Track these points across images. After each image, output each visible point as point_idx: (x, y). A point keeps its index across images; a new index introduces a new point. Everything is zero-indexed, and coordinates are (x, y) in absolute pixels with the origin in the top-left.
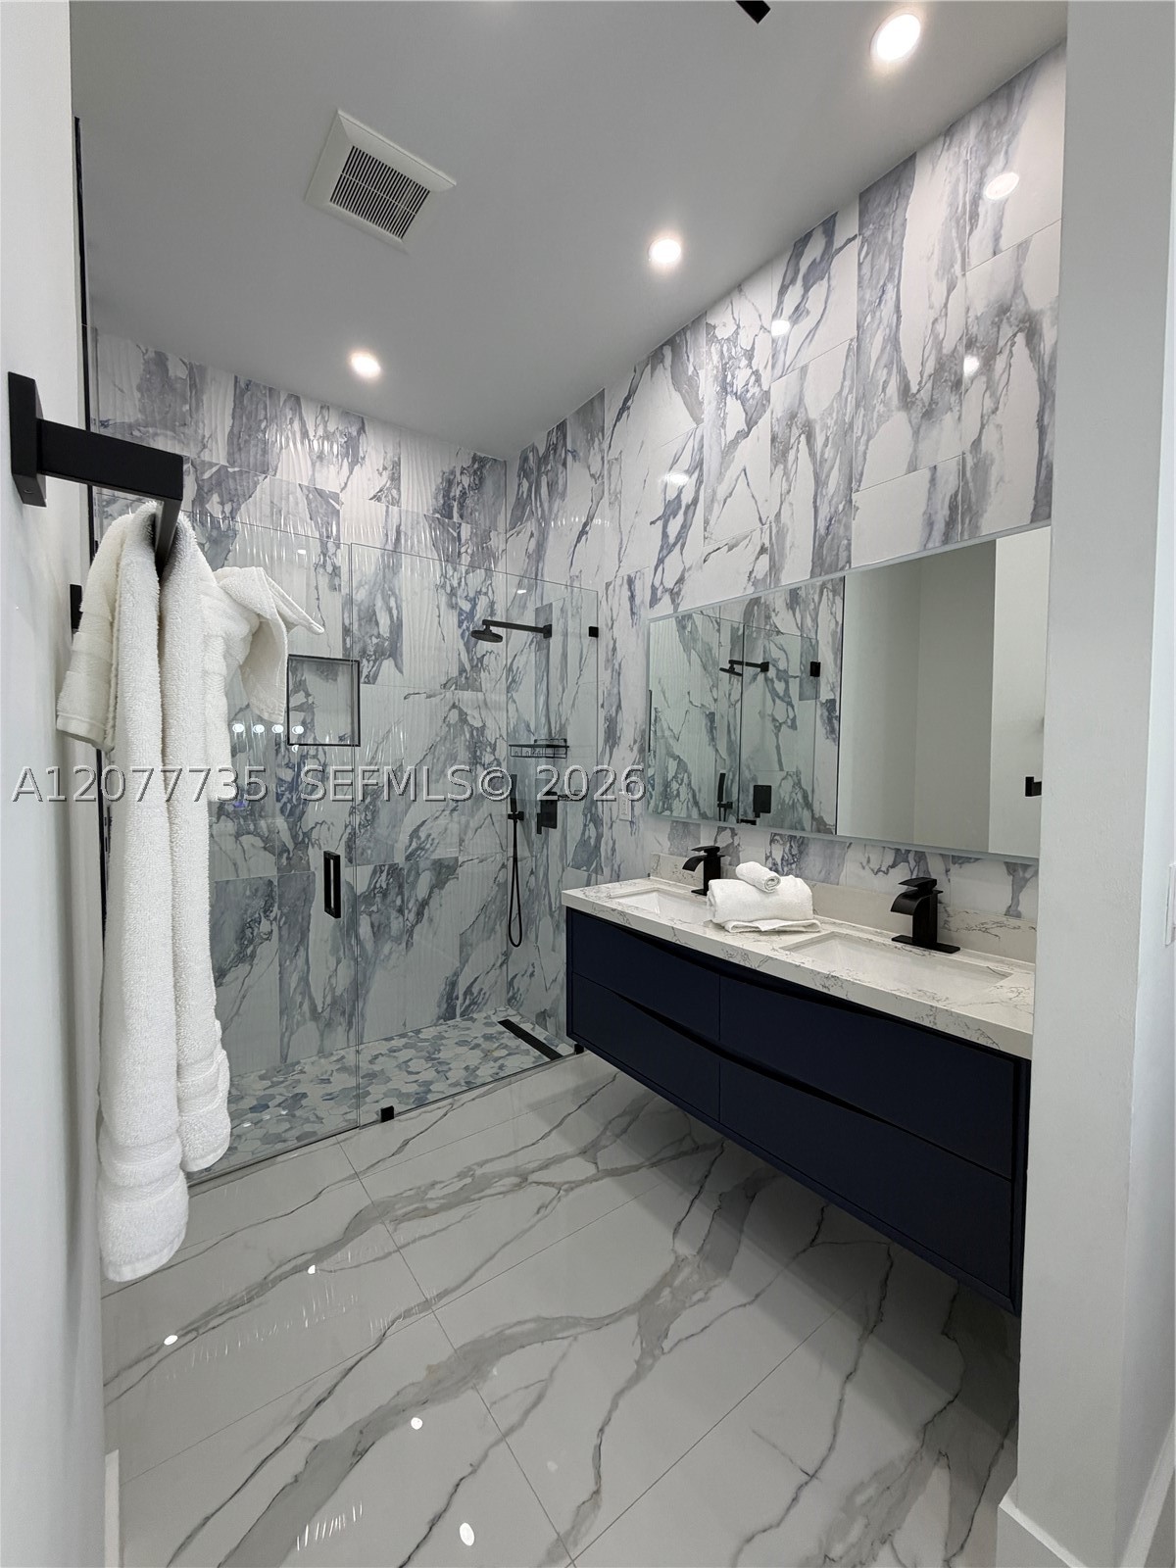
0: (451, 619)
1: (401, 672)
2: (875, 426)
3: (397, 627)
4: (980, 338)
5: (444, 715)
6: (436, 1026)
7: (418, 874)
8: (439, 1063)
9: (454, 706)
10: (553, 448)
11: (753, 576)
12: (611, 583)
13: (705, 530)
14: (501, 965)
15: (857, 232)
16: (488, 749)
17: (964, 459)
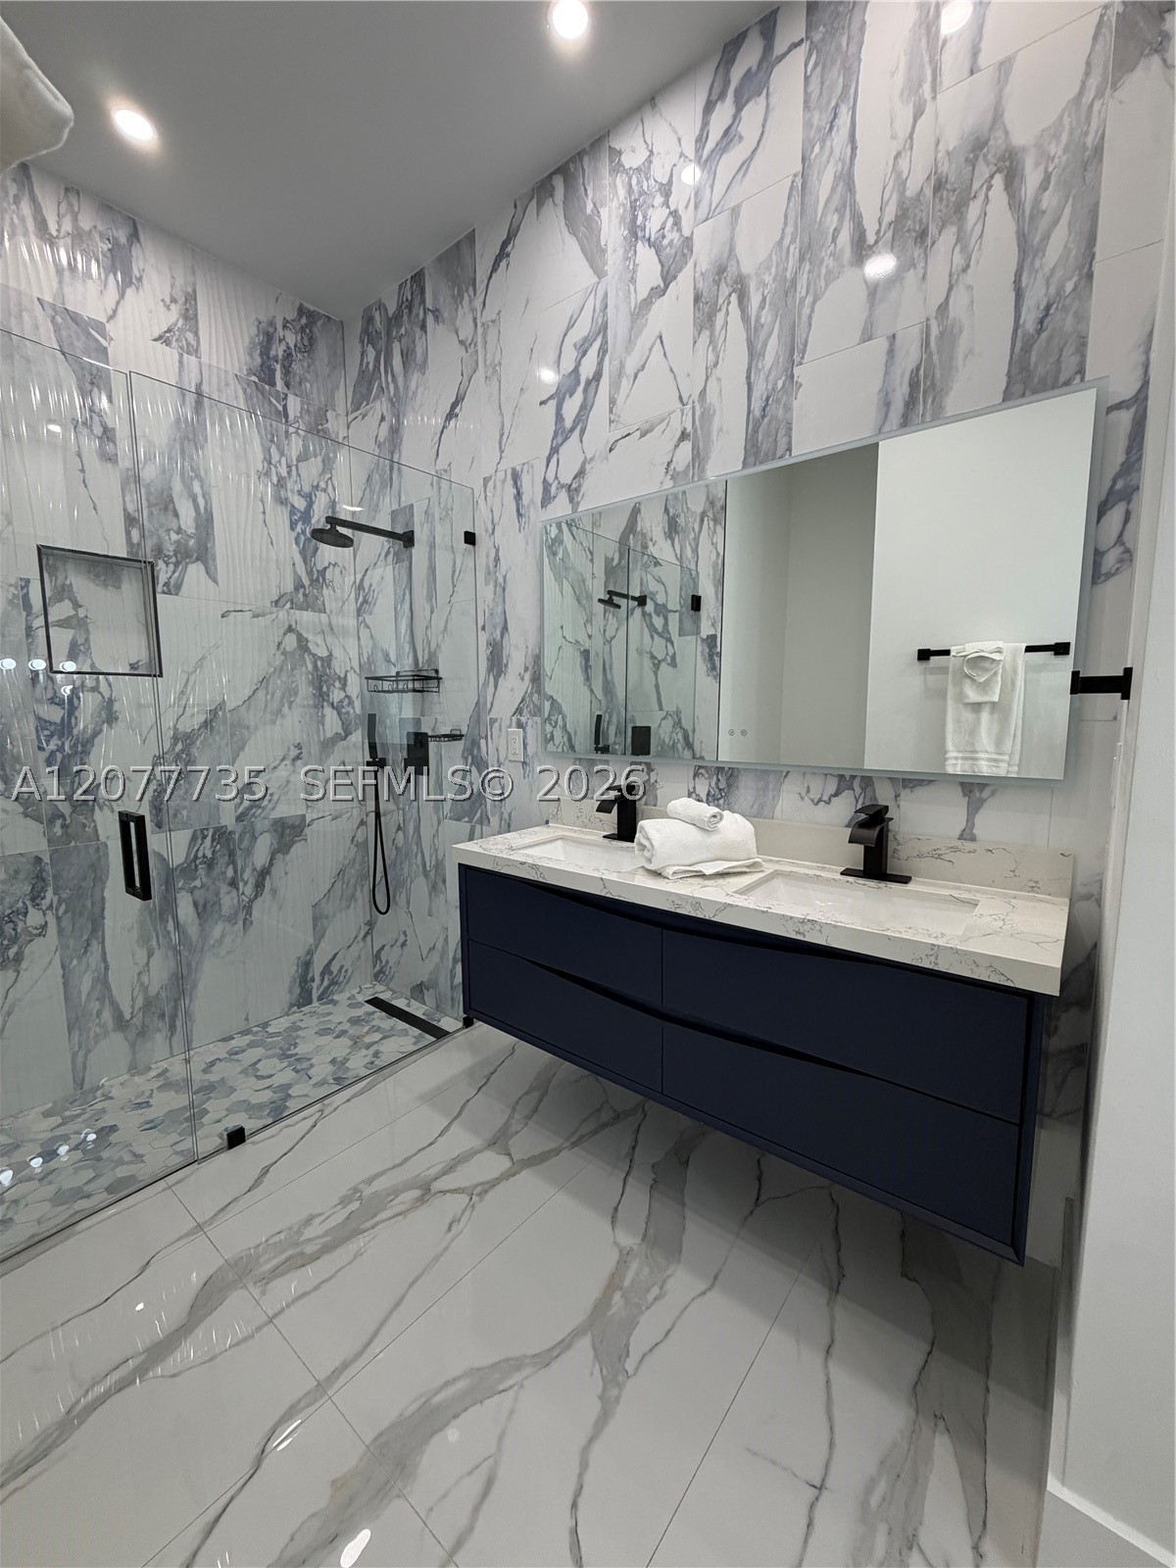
0: (280, 519)
1: (215, 581)
2: (823, 284)
3: (205, 522)
4: (952, 179)
5: (277, 640)
6: (288, 1015)
7: (254, 838)
8: (297, 1060)
9: (290, 629)
10: (407, 306)
11: (672, 467)
12: (491, 477)
13: (611, 412)
14: (365, 937)
15: (804, 36)
16: (337, 684)
17: (928, 327)
